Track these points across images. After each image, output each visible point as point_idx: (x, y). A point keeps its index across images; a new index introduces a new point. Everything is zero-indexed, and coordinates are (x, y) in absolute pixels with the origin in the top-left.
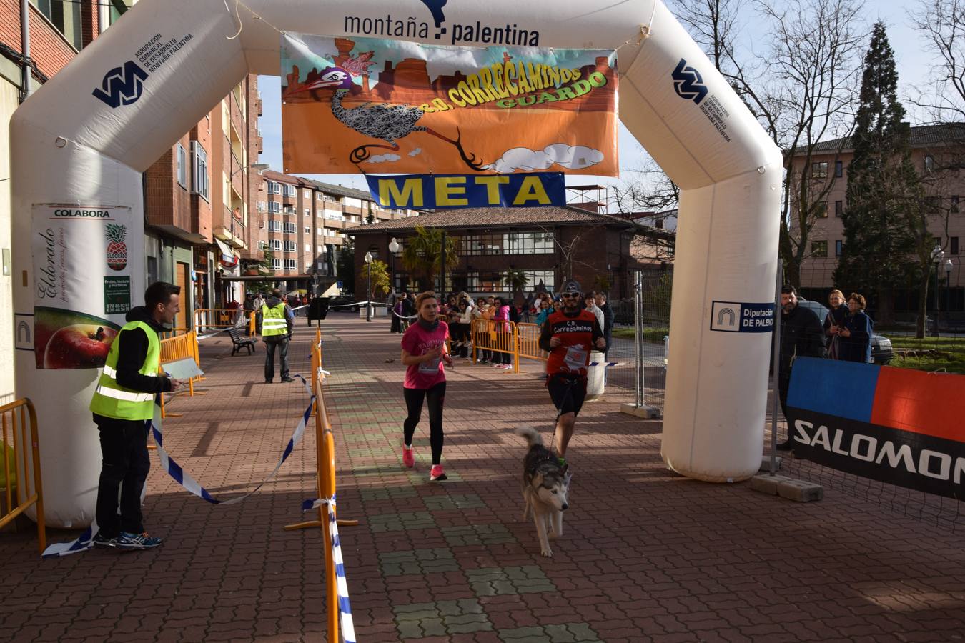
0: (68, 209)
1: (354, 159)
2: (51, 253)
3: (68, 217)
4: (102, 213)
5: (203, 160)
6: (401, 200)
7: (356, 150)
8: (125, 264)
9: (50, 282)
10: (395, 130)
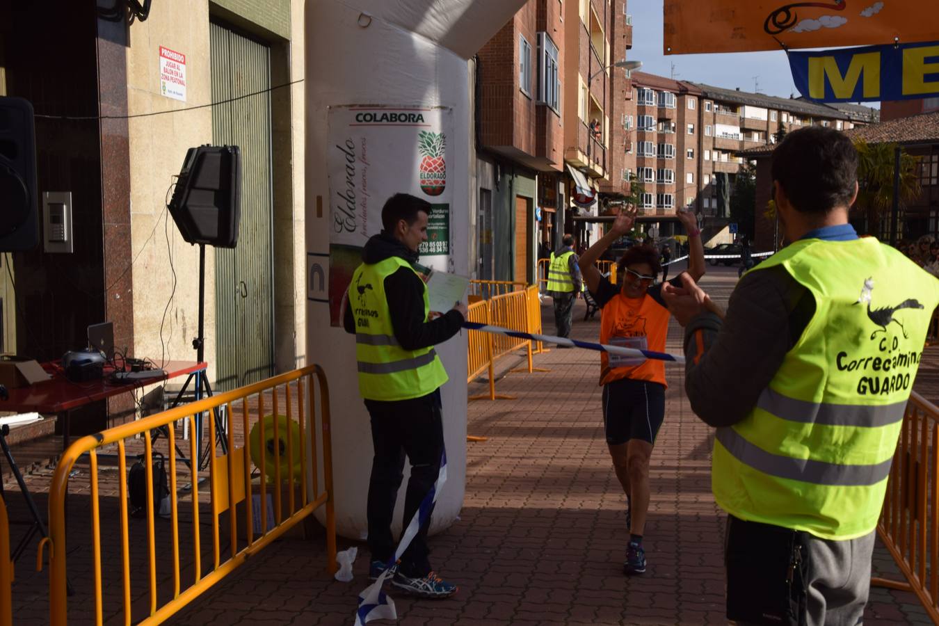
0: (372, 112)
1: (772, 27)
2: (351, 172)
3: (372, 122)
4: (414, 116)
5: (553, 58)
6: (842, 87)
7: (775, 14)
8: (444, 187)
9: (350, 213)
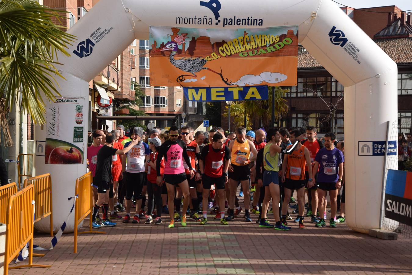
0: (62, 99)
1: (179, 80)
2: (54, 117)
3: (61, 102)
4: (74, 100)
7: (179, 77)
8: (82, 122)
9: (53, 129)
10: (195, 69)
